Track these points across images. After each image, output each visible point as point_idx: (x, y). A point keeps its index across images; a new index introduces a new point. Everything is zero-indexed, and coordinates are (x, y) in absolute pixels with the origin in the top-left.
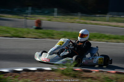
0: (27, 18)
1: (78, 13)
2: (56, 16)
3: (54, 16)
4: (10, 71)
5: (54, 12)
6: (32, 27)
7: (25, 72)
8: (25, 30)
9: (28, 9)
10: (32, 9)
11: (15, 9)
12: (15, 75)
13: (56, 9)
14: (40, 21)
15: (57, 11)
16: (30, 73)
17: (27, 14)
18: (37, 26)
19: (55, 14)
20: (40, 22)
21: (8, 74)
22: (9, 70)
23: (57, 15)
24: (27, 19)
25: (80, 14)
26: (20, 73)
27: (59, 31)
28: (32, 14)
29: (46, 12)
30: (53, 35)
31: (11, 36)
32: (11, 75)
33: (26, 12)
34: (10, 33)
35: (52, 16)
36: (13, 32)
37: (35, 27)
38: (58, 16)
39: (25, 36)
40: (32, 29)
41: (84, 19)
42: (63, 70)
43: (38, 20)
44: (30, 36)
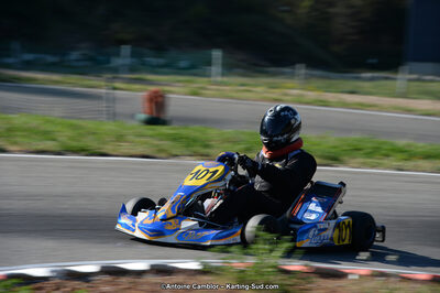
0: (117, 85)
1: (298, 66)
2: (219, 79)
3: (209, 76)
4: (55, 274)
5: (209, 63)
6: (132, 116)
7: (108, 278)
8: (110, 126)
9: (118, 55)
10: (133, 55)
11: (74, 55)
12: (74, 289)
13: (217, 54)
14: (162, 96)
15: (220, 61)
16: (124, 280)
17: (115, 70)
18: (151, 113)
19: (216, 69)
20: (160, 99)
21: (45, 284)
22: (52, 271)
23: (223, 75)
24: (115, 89)
25: (301, 70)
26: (88, 281)
27: (229, 131)
28: (132, 70)
29: (183, 64)
30: (207, 146)
31: (58, 149)
32: (58, 289)
33: (111, 65)
34: (54, 140)
35: (205, 79)
36: (65, 136)
37: (143, 116)
38: (225, 79)
39: (107, 148)
40: (134, 124)
41: (318, 89)
42: (242, 271)
43: (156, 92)
44: (125, 147)
